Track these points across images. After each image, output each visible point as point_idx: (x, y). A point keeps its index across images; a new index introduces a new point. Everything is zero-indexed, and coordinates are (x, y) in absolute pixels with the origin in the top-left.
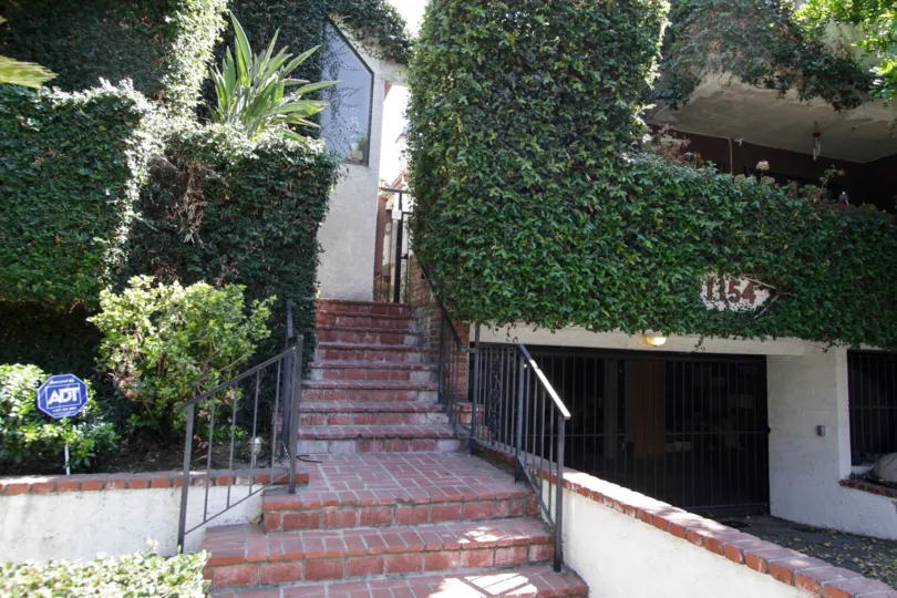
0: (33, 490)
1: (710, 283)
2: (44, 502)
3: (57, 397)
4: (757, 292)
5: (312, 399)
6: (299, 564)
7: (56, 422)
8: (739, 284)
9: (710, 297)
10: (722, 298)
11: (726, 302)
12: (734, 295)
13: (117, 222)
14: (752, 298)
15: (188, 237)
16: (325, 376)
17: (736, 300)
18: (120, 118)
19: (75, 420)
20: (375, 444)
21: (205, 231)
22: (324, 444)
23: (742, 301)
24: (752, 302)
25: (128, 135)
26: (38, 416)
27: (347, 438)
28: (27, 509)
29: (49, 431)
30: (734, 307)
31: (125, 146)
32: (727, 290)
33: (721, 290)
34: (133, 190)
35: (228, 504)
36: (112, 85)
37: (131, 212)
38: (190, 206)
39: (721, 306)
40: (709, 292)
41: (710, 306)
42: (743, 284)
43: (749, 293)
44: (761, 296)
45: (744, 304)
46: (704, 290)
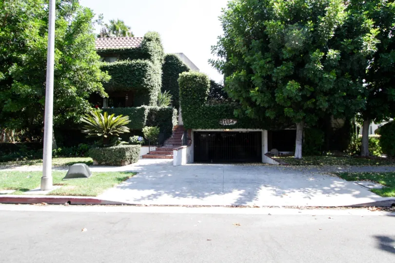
1: (225, 121)
5: (170, 140)
6: (157, 153)
15: (153, 121)
16: (173, 137)
18: (143, 109)
19: (141, 141)
20: (175, 145)
21: (155, 119)
22: (169, 145)
26: (138, 140)
27: (171, 144)
30: (229, 124)
31: (144, 112)
34: (146, 117)
35: (153, 149)
36: (142, 106)
37: (146, 119)
38: (153, 117)
39: (227, 124)
40: (225, 122)
41: (224, 124)
42: (231, 121)
43: (232, 122)
44: (235, 122)
45: (231, 124)
46: (223, 122)
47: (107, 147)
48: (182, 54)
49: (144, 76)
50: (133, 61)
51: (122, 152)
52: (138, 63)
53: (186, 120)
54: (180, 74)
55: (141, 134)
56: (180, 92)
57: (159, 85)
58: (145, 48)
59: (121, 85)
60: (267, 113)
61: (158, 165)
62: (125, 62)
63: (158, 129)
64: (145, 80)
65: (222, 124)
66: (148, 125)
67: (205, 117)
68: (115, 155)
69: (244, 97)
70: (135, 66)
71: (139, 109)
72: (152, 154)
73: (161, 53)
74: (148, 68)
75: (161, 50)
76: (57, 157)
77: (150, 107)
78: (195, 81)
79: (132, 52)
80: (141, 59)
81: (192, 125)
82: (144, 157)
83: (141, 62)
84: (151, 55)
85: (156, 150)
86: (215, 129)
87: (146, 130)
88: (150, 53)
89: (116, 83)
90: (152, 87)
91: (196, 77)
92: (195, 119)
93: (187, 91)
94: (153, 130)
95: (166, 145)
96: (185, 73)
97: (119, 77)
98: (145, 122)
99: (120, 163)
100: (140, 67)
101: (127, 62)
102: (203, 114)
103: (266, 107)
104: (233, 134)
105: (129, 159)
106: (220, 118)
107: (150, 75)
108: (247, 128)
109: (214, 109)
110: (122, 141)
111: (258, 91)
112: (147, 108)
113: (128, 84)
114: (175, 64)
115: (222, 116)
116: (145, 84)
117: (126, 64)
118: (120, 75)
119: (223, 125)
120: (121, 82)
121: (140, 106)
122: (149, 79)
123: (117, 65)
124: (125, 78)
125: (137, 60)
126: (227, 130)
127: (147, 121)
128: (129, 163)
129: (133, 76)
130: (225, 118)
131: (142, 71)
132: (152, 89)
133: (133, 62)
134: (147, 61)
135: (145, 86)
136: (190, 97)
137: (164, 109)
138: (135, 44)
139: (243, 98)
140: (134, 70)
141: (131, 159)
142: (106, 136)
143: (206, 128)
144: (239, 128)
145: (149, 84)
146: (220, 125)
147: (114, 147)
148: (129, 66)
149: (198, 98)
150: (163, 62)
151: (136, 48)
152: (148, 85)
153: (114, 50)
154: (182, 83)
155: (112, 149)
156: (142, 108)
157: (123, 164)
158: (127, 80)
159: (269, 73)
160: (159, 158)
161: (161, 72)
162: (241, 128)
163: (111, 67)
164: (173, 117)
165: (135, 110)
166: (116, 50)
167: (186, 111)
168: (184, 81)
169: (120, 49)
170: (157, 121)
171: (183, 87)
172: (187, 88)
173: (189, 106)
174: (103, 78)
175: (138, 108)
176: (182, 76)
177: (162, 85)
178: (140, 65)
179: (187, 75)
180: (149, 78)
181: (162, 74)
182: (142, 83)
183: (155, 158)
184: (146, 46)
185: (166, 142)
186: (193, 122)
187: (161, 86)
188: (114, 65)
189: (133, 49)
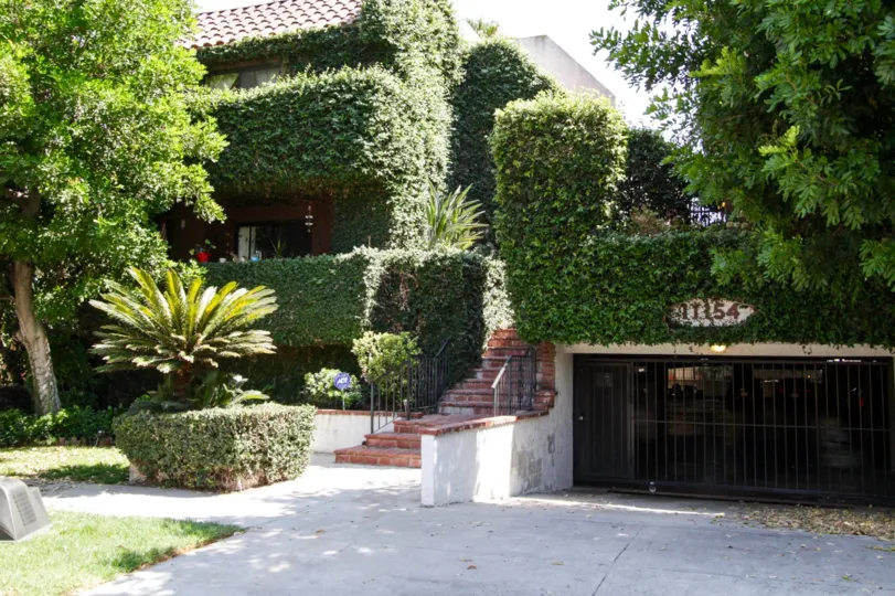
0: (330, 413)
1: (696, 307)
2: (334, 417)
3: (340, 381)
4: (740, 310)
5: (469, 388)
6: (395, 442)
7: (339, 390)
8: (722, 305)
9: (696, 316)
10: (708, 317)
11: (711, 319)
12: (719, 314)
13: (363, 308)
14: (737, 315)
15: (402, 308)
16: (484, 376)
17: (720, 318)
18: (361, 263)
19: (347, 391)
20: (483, 410)
21: (410, 304)
22: (458, 409)
23: (726, 318)
24: (736, 318)
25: (365, 269)
26: (334, 388)
27: (468, 407)
28: (329, 419)
29: (337, 393)
30: (718, 323)
31: (364, 275)
32: (712, 310)
33: (707, 311)
34: (371, 293)
35: (386, 423)
36: (357, 250)
37: (370, 302)
38: (403, 292)
39: (707, 323)
40: (695, 313)
41: (696, 324)
42: (727, 305)
43: (733, 312)
44: (745, 313)
45: (728, 320)
46: (691, 312)
47: (172, 410)
48: (543, 38)
49: (361, 131)
50: (324, 76)
51: (223, 433)
52: (341, 82)
53: (523, 304)
54: (498, 113)
55: (348, 362)
56: (499, 189)
57: (439, 167)
58: (372, 23)
59: (282, 172)
60: (870, 256)
61: (368, 496)
62: (296, 81)
63: (410, 344)
64: (367, 145)
65: (682, 321)
66: (378, 327)
67: (603, 291)
68: (199, 446)
69: (749, 183)
70: (328, 95)
71: (345, 262)
72: (377, 446)
73: (445, 40)
74: (380, 96)
75: (444, 27)
76: (53, 444)
77: (387, 255)
78: (556, 135)
79: (330, 44)
80: (353, 66)
81: (548, 325)
82: (342, 457)
83: (353, 77)
84: (394, 49)
85: (396, 430)
86: (649, 343)
87: (370, 345)
88: (391, 40)
89: (264, 165)
90: (398, 172)
91: (561, 117)
92: (562, 297)
93: (524, 179)
94: (390, 346)
95: (449, 410)
96: (518, 106)
97: (273, 141)
98: (367, 312)
99: (218, 477)
100: (348, 96)
101: (303, 81)
102: (594, 275)
103: (856, 225)
104: (810, 367)
105: (253, 464)
106: (673, 293)
107: (388, 124)
108: (804, 341)
109: (646, 253)
110: (245, 387)
111: (801, 144)
112: (377, 259)
113: (308, 166)
114: (508, 81)
115: (683, 285)
116: (368, 164)
117: (298, 88)
118: (279, 131)
119: (687, 327)
120: (281, 158)
121: (350, 250)
122: (385, 143)
123: (271, 94)
124: (295, 142)
125: (339, 67)
126: (718, 349)
127: (376, 310)
128: (255, 480)
129: (325, 132)
130: (694, 293)
131: (356, 110)
132: (400, 182)
133: (326, 77)
134: (376, 72)
135: (365, 170)
136: (537, 204)
137: (445, 258)
138: (343, 14)
139: (745, 189)
140: (327, 111)
141: (267, 464)
142: (166, 369)
143: (608, 340)
144: (762, 340)
145: (386, 161)
146: (676, 326)
147: (196, 414)
148: (311, 95)
149: (570, 207)
150: (459, 75)
151: (346, 28)
152: (380, 165)
153: (267, 42)
154: (503, 148)
155: (189, 421)
156: (357, 256)
157: (227, 485)
158: (301, 149)
159: (855, 47)
160: (401, 465)
161: (444, 114)
162: (775, 339)
163: (249, 103)
164: (487, 295)
165: (331, 265)
166: (275, 42)
167: (524, 264)
168: (512, 140)
169: (286, 36)
170: (418, 312)
171: (509, 164)
172: (524, 169)
173: (536, 243)
174: (198, 146)
175: (343, 257)
176: (506, 121)
177: (452, 167)
178: (350, 90)
179: (525, 113)
180: (384, 136)
181: (454, 124)
182: (353, 158)
183: (385, 463)
184: (374, 12)
185: (451, 397)
186: (553, 313)
187: (445, 169)
188: (259, 98)
189: (332, 30)
